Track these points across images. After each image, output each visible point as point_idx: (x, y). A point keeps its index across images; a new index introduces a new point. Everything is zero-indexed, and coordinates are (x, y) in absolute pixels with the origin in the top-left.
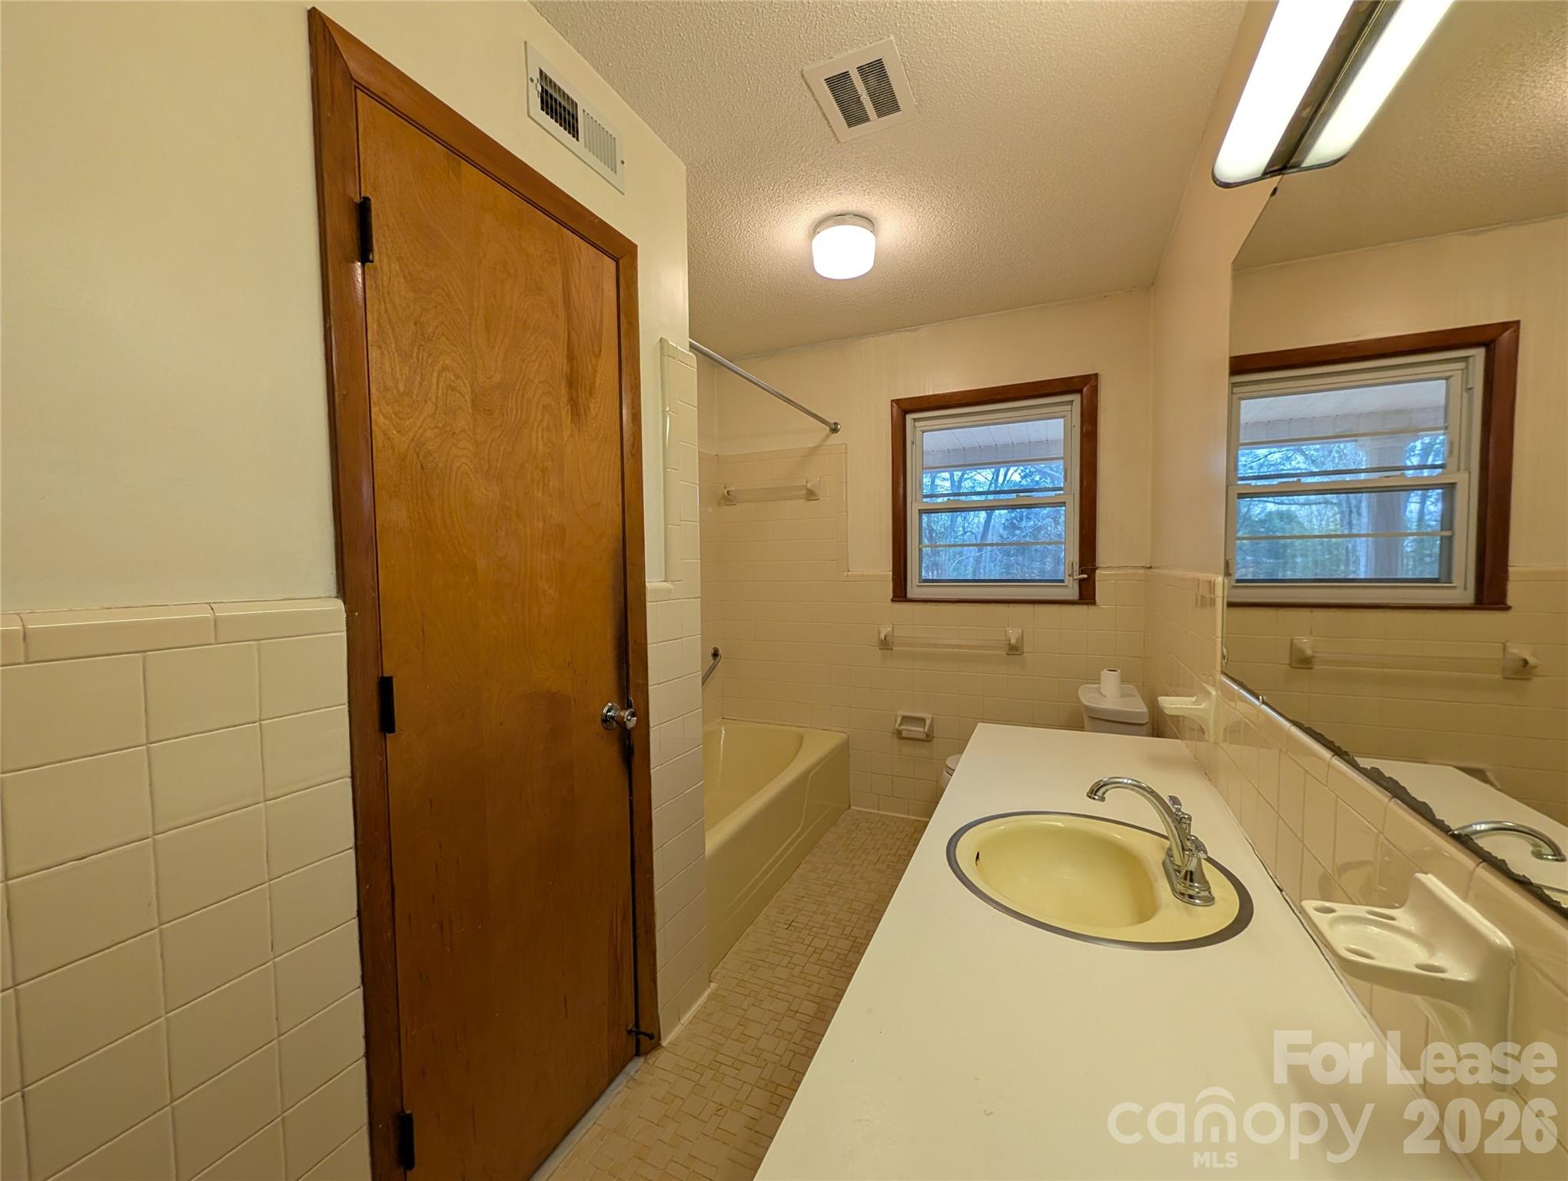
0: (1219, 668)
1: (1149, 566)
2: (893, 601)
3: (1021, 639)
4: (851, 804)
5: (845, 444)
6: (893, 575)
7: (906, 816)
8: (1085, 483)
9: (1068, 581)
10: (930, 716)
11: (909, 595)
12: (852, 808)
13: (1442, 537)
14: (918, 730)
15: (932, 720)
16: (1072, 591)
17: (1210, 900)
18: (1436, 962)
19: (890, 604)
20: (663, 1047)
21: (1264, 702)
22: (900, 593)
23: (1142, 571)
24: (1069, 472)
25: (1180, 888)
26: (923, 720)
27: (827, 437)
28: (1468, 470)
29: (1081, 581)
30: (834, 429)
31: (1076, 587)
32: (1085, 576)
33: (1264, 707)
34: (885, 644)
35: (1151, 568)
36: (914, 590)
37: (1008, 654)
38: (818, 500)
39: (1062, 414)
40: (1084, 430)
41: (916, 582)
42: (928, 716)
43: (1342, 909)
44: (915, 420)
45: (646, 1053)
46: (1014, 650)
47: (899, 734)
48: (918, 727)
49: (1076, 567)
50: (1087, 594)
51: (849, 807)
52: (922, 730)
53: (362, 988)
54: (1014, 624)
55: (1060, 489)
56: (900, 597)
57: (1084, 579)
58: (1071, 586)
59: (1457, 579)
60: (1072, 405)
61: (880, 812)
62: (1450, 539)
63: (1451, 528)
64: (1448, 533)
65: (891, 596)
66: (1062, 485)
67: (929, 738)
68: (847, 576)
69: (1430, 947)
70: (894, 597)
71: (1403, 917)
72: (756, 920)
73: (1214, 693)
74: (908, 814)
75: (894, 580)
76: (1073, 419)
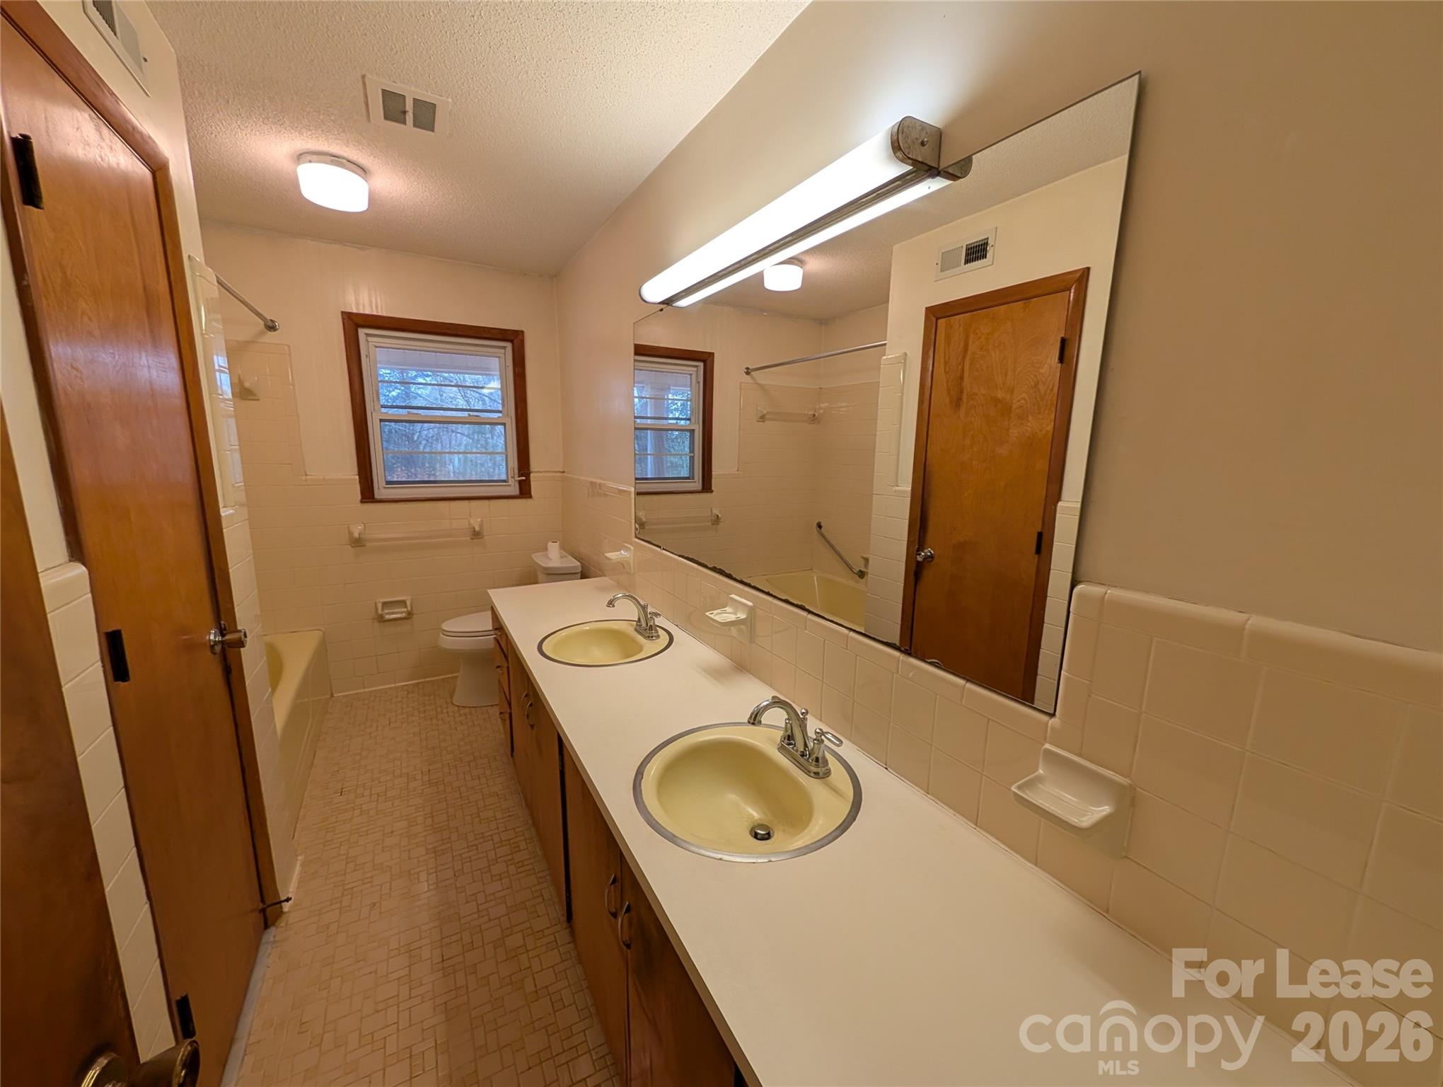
0: (634, 535)
1: (562, 470)
2: (362, 502)
3: (481, 526)
4: (334, 691)
5: (289, 346)
6: (360, 478)
7: (393, 685)
8: (519, 411)
9: (511, 482)
10: (409, 598)
11: (377, 496)
12: (335, 695)
13: (690, 457)
14: (399, 613)
15: (412, 599)
16: (515, 490)
17: (658, 637)
18: (738, 616)
19: (360, 505)
20: (286, 912)
21: (664, 549)
22: (368, 494)
23: (558, 474)
24: (506, 400)
25: (647, 635)
26: (403, 603)
27: (261, 334)
28: (699, 423)
29: (520, 482)
30: (271, 327)
31: (517, 486)
32: (524, 478)
33: (664, 552)
34: (358, 543)
35: (563, 472)
36: (381, 491)
37: (472, 539)
38: (258, 400)
39: (499, 355)
40: (517, 371)
41: (383, 483)
42: (407, 598)
43: (715, 612)
44: (367, 335)
45: (273, 924)
46: (476, 535)
47: (381, 619)
48: (399, 608)
49: (516, 471)
50: (525, 491)
51: (332, 695)
52: (405, 610)
53: (148, 902)
54: (476, 514)
55: (500, 412)
56: (369, 499)
57: (524, 480)
58: (513, 484)
59: (696, 479)
60: (505, 349)
61: (366, 690)
62: (693, 457)
63: (693, 452)
64: (692, 455)
65: (360, 498)
66: (500, 409)
67: (410, 615)
68: (306, 480)
69: (735, 614)
70: (362, 499)
71: (728, 609)
72: (304, 803)
73: (632, 548)
74: (395, 683)
75: (360, 482)
76: (507, 362)
